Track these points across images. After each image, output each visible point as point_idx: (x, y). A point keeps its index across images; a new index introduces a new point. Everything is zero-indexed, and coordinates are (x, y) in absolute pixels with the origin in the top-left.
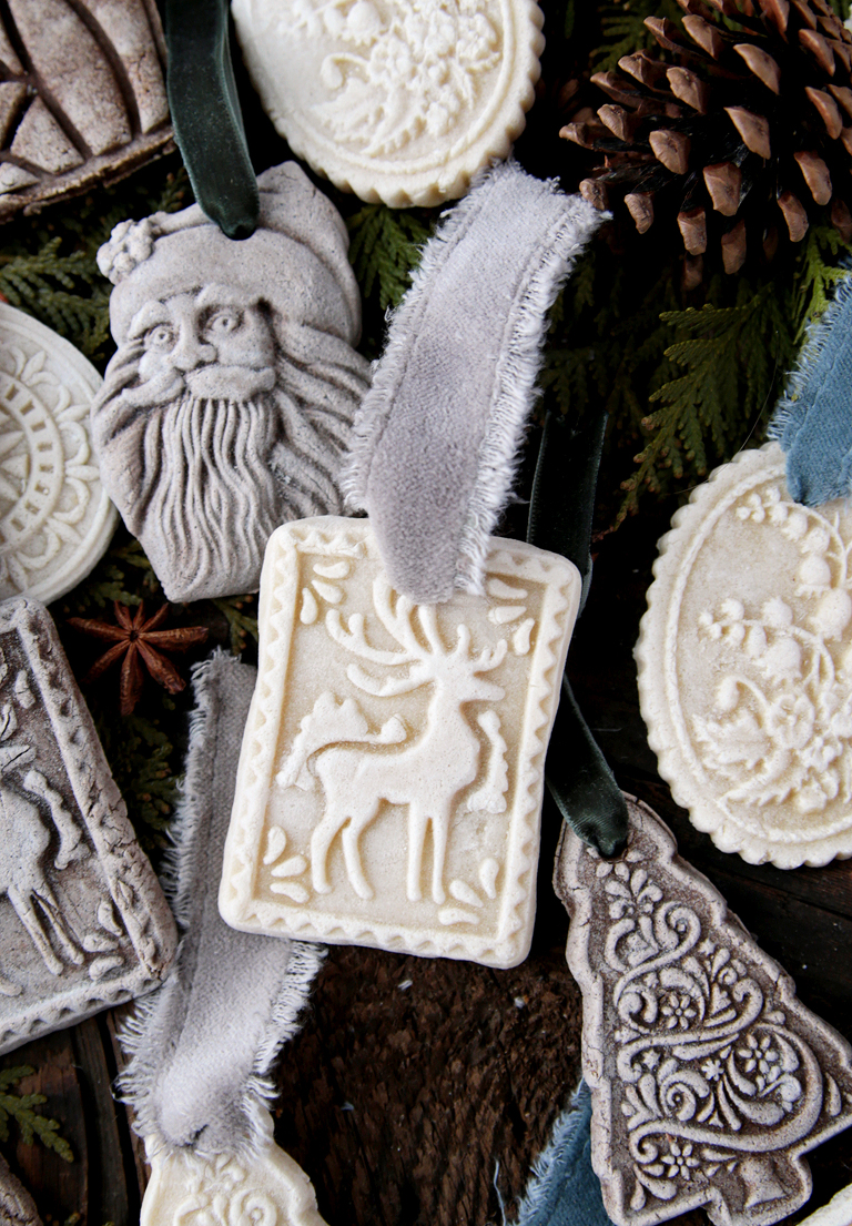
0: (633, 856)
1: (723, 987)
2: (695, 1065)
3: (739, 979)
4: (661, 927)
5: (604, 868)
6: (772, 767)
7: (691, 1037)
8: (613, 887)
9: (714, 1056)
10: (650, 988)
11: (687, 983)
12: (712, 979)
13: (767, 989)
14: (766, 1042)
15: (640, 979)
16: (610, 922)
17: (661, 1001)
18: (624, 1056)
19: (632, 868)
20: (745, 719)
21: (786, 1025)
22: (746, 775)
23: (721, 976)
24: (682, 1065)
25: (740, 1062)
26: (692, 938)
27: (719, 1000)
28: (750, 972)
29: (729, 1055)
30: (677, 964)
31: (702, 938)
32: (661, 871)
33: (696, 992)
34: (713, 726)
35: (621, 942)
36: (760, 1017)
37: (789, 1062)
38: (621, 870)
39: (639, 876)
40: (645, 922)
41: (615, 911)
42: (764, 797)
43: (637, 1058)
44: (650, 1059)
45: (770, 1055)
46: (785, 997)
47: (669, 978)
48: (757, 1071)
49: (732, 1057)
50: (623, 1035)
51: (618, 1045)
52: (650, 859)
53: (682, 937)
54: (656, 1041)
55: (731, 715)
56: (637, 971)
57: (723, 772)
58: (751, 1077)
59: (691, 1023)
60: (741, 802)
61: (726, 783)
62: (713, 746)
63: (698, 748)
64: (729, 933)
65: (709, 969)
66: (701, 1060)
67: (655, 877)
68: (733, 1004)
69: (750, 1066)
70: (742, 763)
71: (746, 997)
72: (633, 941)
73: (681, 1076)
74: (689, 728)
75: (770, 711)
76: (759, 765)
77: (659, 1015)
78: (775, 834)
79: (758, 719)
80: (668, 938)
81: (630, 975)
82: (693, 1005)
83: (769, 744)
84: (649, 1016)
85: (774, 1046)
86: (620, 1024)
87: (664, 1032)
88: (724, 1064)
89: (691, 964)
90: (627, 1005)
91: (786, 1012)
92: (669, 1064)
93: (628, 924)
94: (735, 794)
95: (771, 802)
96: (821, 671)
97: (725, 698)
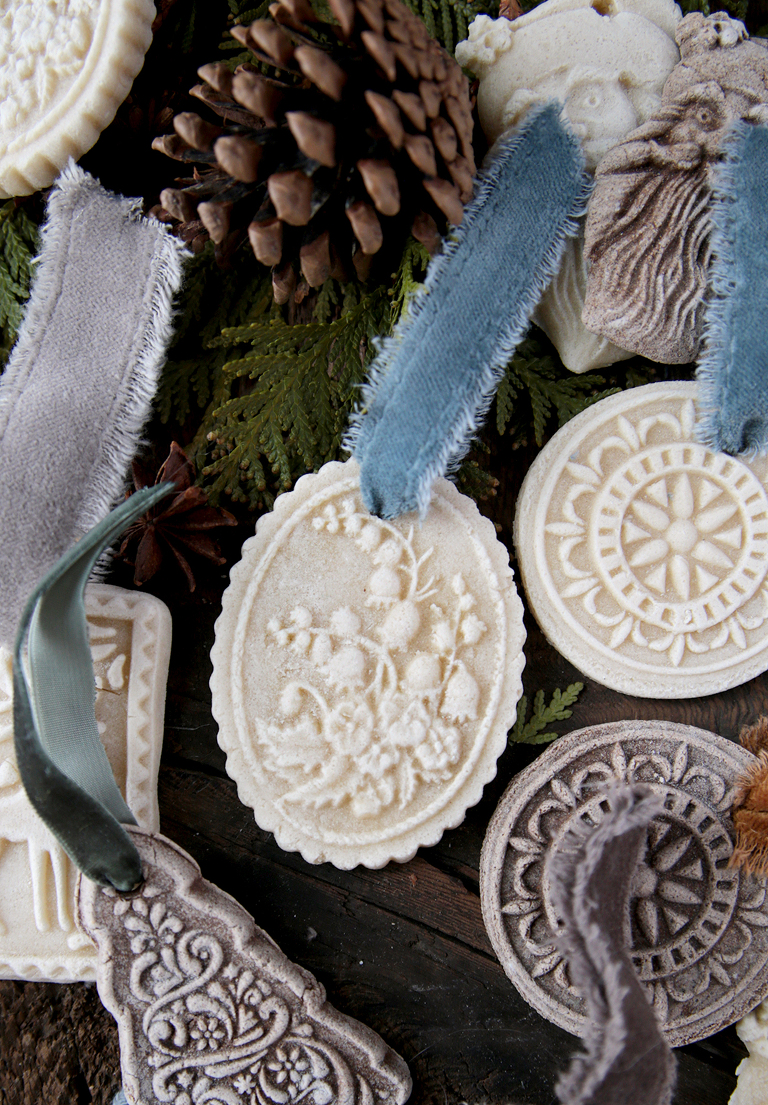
0: (149, 892)
1: (249, 1007)
2: (228, 1081)
3: (264, 998)
4: (183, 958)
5: (121, 906)
6: (329, 771)
7: (219, 1057)
8: (131, 923)
9: (245, 1072)
10: (178, 1014)
11: (212, 1008)
12: (238, 1001)
13: (291, 1005)
14: (294, 1055)
15: (167, 1007)
16: (133, 956)
17: (189, 1026)
18: (158, 1079)
19: (150, 903)
20: (305, 725)
21: (315, 1036)
22: (304, 779)
23: (246, 997)
24: (213, 1083)
25: (271, 1076)
26: (214, 965)
27: (245, 1021)
28: (275, 991)
29: (259, 1070)
30: (202, 991)
31: (225, 963)
32: (180, 902)
33: (222, 1015)
34: (273, 730)
35: (145, 975)
36: (288, 1031)
37: (319, 1070)
38: (139, 905)
39: (157, 911)
40: (166, 954)
41: (136, 946)
42: (320, 801)
43: (172, 1079)
44: (184, 1080)
45: (300, 1066)
46: (311, 1011)
47: (195, 1004)
48: (288, 1081)
49: (262, 1071)
50: (155, 1060)
51: (152, 1069)
52: (167, 893)
53: (204, 966)
54: (188, 1063)
55: (294, 719)
56: (163, 1001)
57: (282, 775)
58: (283, 1088)
59: (221, 1044)
60: (298, 804)
61: (285, 785)
62: (272, 750)
63: (259, 751)
64: (252, 956)
65: (234, 992)
66: (234, 1077)
67: (174, 909)
68: (260, 1023)
69: (281, 1077)
70: (300, 767)
71: (273, 1015)
72: (156, 973)
73: (214, 1093)
74: (252, 731)
75: (330, 718)
76: (317, 769)
77: (189, 1039)
78: (330, 837)
79: (319, 725)
80: (190, 967)
81: (157, 1005)
82: (220, 1026)
83: (327, 749)
84: (179, 1040)
85: (303, 1056)
86: (151, 1051)
87: (195, 1054)
88: (255, 1078)
89: (215, 990)
90: (157, 1032)
91: (313, 1024)
92: (202, 1083)
93: (150, 957)
94: (291, 796)
95: (328, 805)
96: (385, 681)
97: (288, 701)
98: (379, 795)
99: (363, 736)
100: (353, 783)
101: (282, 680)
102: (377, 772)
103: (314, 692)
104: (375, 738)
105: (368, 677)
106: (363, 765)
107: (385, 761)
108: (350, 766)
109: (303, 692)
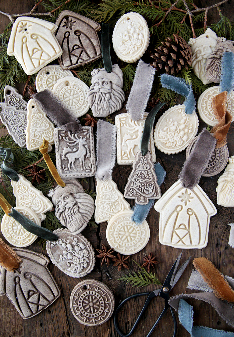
0: (145, 157)
1: (149, 176)
2: (141, 183)
3: (151, 176)
4: (145, 166)
5: (142, 156)
6: (166, 139)
7: (142, 180)
8: (141, 159)
9: (144, 183)
11: (145, 174)
13: (154, 179)
14: (150, 184)
15: (140, 171)
16: (139, 163)
18: (134, 178)
19: (145, 158)
20: (166, 133)
21: (154, 184)
24: (140, 182)
25: (146, 185)
26: (148, 169)
27: (147, 177)
28: (153, 176)
31: (149, 169)
32: (148, 160)
33: (145, 175)
34: (162, 131)
35: (140, 165)
36: (151, 181)
37: (152, 188)
38: (144, 157)
39: (145, 159)
40: (143, 165)
41: (140, 162)
43: (135, 179)
44: (136, 180)
45: (150, 186)
47: (143, 172)
48: (148, 187)
51: (134, 177)
52: (147, 158)
53: (147, 168)
54: (139, 178)
55: (165, 131)
57: (160, 137)
58: (147, 188)
59: (143, 178)
60: (160, 141)
62: (161, 133)
63: (159, 133)
64: (152, 171)
65: (148, 173)
66: (142, 183)
67: (147, 160)
68: (149, 179)
69: (147, 186)
70: (163, 137)
71: (151, 178)
72: (141, 166)
73: (139, 183)
74: (159, 130)
75: (169, 133)
76: (164, 138)
79: (167, 133)
80: (145, 168)
81: (139, 170)
82: (144, 176)
83: (167, 136)
84: (139, 175)
85: (151, 185)
86: (135, 175)
87: (140, 178)
88: (144, 185)
89: (146, 172)
90: (137, 173)
91: (154, 182)
92: (138, 182)
93: (141, 164)
96: (177, 132)
97: (165, 129)
98: (170, 145)
99: (172, 137)
100: (168, 142)
101: (165, 126)
102: (171, 142)
103: (168, 129)
104: (173, 138)
105: (175, 131)
106: (170, 140)
107: (173, 141)
108: (168, 140)
109: (167, 129)
